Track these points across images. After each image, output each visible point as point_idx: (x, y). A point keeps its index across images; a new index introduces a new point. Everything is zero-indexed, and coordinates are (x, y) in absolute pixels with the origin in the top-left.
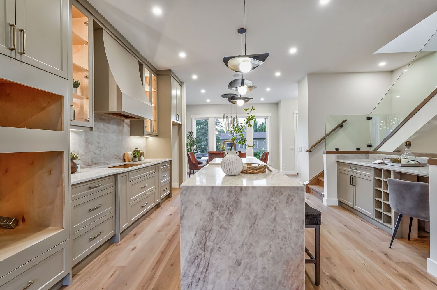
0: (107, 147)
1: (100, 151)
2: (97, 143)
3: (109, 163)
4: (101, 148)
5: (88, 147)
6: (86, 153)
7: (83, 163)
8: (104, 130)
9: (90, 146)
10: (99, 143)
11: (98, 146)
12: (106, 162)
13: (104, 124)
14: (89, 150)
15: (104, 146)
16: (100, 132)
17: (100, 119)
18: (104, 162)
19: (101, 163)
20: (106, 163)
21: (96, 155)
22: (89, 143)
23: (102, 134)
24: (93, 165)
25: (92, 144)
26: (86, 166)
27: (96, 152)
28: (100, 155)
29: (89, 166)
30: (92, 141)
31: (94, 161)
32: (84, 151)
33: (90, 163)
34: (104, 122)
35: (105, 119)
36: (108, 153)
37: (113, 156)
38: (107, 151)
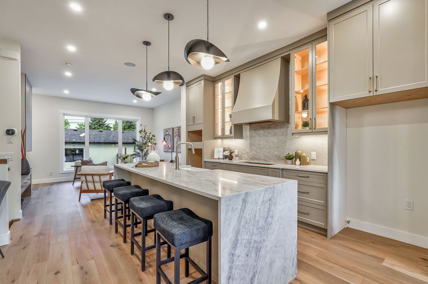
1: (261, 150)
3: (269, 160)
4: (261, 148)
5: (251, 148)
6: (250, 151)
8: (264, 135)
9: (253, 147)
10: (259, 145)
11: (259, 147)
13: (264, 130)
15: (264, 147)
16: (261, 137)
17: (260, 128)
18: (264, 159)
19: (261, 159)
21: (258, 153)
22: (252, 145)
23: (262, 138)
24: (255, 160)
25: (254, 146)
27: (257, 151)
29: (252, 160)
30: (255, 144)
31: (256, 157)
33: (253, 158)
34: (264, 129)
35: (265, 126)
36: (268, 152)
37: (273, 156)
38: (267, 151)
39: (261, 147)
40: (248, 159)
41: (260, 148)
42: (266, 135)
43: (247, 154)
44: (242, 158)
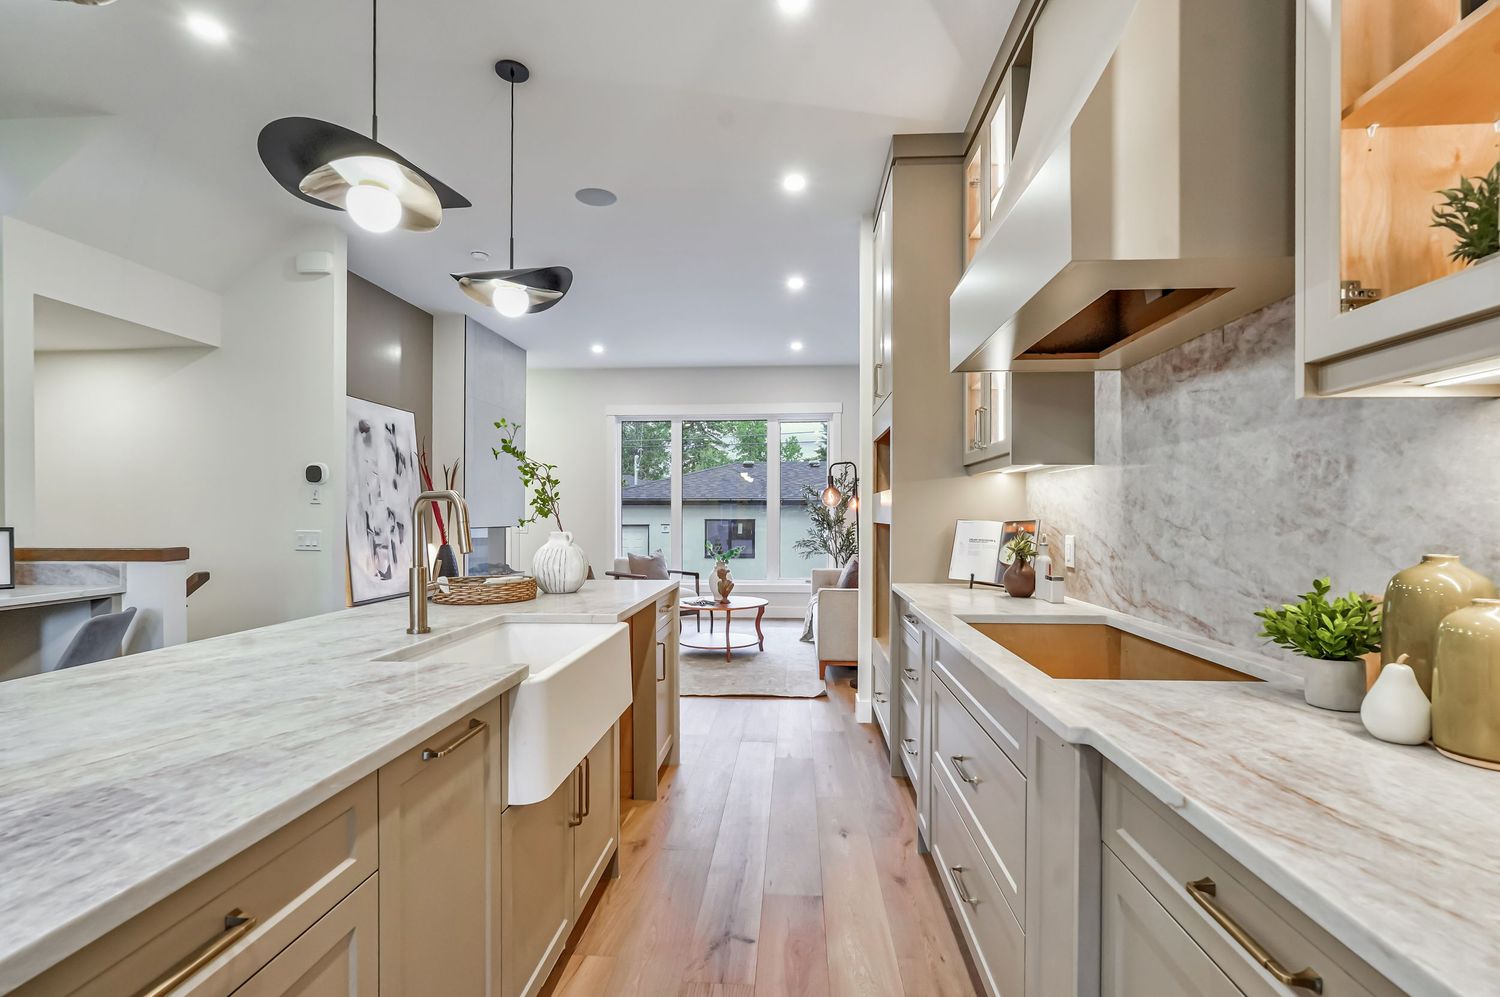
0: (1207, 526)
1: (1176, 544)
2: (1163, 500)
4: (1177, 529)
5: (1130, 522)
6: (1126, 548)
7: (1117, 588)
9: (1136, 517)
10: (1169, 501)
11: (1166, 520)
12: (1203, 618)
14: (1134, 537)
15: (1195, 520)
16: (1177, 440)
18: (1192, 613)
19: (1178, 612)
20: (1201, 624)
21: (1158, 564)
22: (1135, 503)
23: (1184, 447)
24: (1147, 612)
25: (1143, 508)
26: (1126, 604)
27: (1156, 548)
28: (1173, 566)
29: (1132, 609)
30: (1143, 495)
32: (1119, 537)
34: (1194, 376)
35: (1202, 351)
36: (1216, 562)
37: (1248, 594)
38: (1213, 551)
39: (1177, 522)
40: (1116, 598)
41: (1172, 525)
42: (1207, 419)
43: (1108, 561)
44: (1091, 592)
